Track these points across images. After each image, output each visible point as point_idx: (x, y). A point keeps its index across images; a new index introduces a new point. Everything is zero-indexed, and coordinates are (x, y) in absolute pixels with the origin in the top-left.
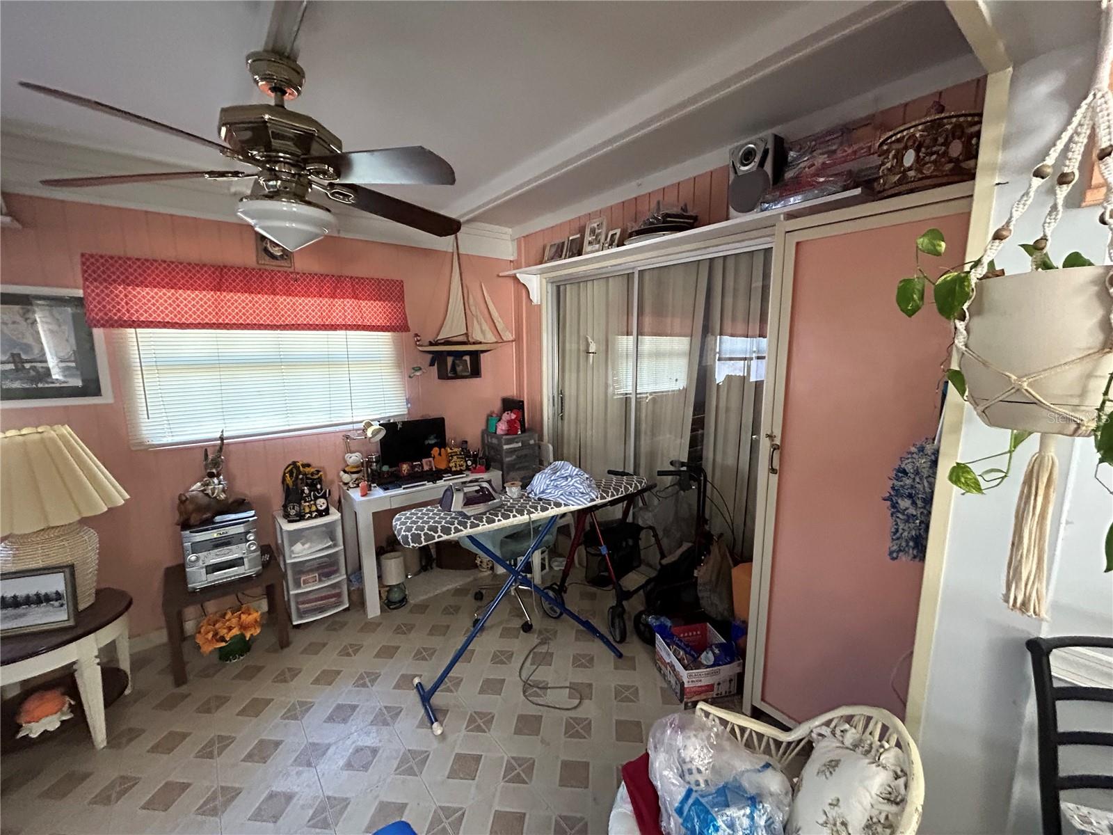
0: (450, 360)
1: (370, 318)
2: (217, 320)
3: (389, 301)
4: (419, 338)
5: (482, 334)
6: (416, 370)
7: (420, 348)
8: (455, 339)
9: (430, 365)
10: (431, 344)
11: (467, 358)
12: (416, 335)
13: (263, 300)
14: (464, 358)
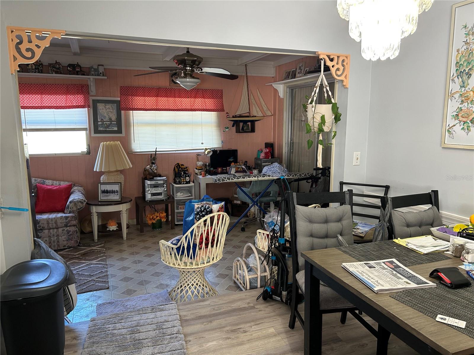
0: (241, 124)
1: (209, 106)
2: (156, 107)
3: (217, 99)
4: (228, 114)
5: (256, 112)
6: (226, 129)
7: (228, 119)
8: (244, 115)
9: (232, 126)
10: (233, 117)
11: (249, 123)
12: (227, 113)
13: (171, 100)
14: (248, 123)
